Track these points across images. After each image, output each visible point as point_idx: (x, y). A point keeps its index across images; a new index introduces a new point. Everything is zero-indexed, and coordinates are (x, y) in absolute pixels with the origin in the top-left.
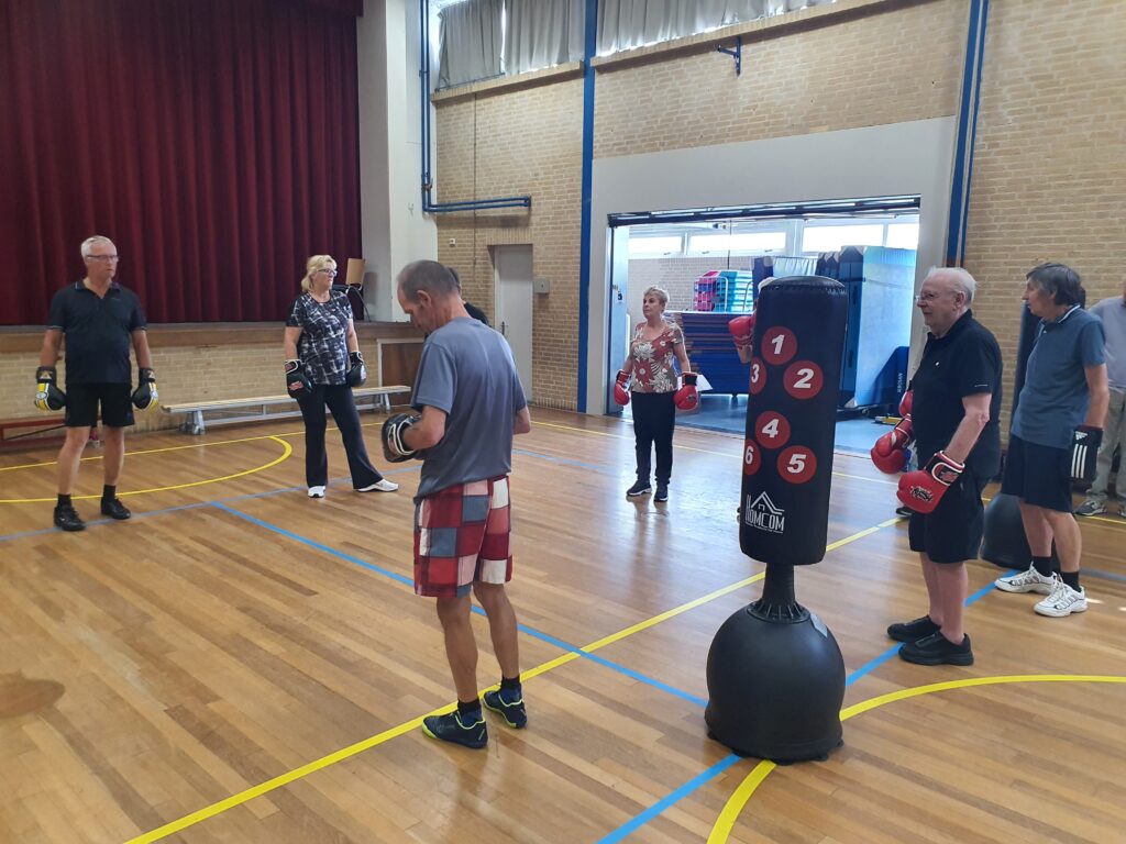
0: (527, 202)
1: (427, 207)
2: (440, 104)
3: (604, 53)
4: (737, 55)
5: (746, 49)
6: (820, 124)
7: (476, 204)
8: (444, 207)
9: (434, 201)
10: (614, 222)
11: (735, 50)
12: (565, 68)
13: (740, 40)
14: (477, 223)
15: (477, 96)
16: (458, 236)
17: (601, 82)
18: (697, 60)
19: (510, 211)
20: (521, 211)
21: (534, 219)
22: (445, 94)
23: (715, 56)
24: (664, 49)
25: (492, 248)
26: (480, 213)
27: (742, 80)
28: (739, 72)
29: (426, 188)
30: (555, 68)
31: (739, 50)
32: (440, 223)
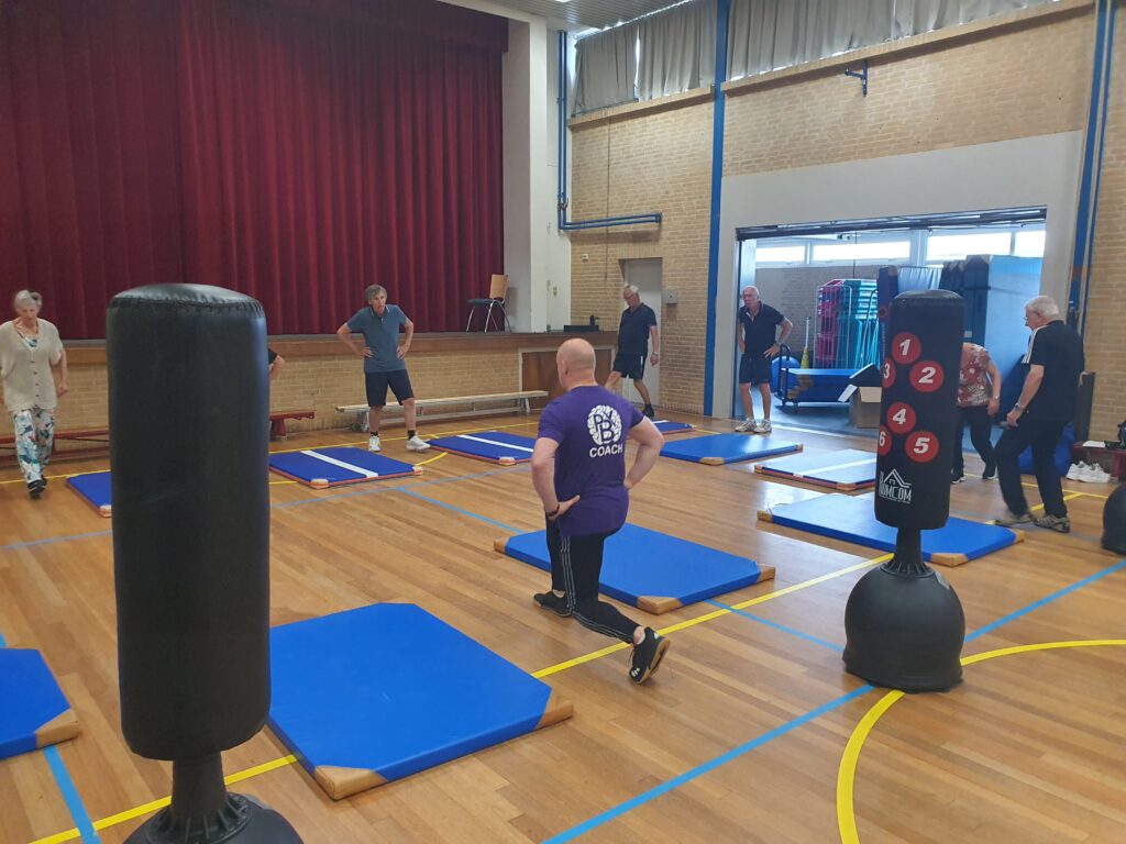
0: (658, 218)
1: (563, 225)
2: (575, 129)
3: (736, 78)
4: (864, 77)
5: (873, 72)
6: (946, 141)
7: (608, 222)
8: (577, 225)
9: (569, 220)
10: (742, 235)
11: (861, 72)
12: (696, 93)
13: (867, 63)
14: (610, 239)
15: (611, 120)
16: (588, 251)
17: (731, 105)
18: (825, 83)
19: (641, 228)
20: (653, 227)
21: (664, 234)
22: (580, 120)
23: (842, 78)
24: (793, 73)
25: (623, 262)
26: (612, 229)
27: (868, 101)
28: (865, 93)
29: (562, 207)
30: (687, 93)
31: (865, 72)
32: (574, 240)
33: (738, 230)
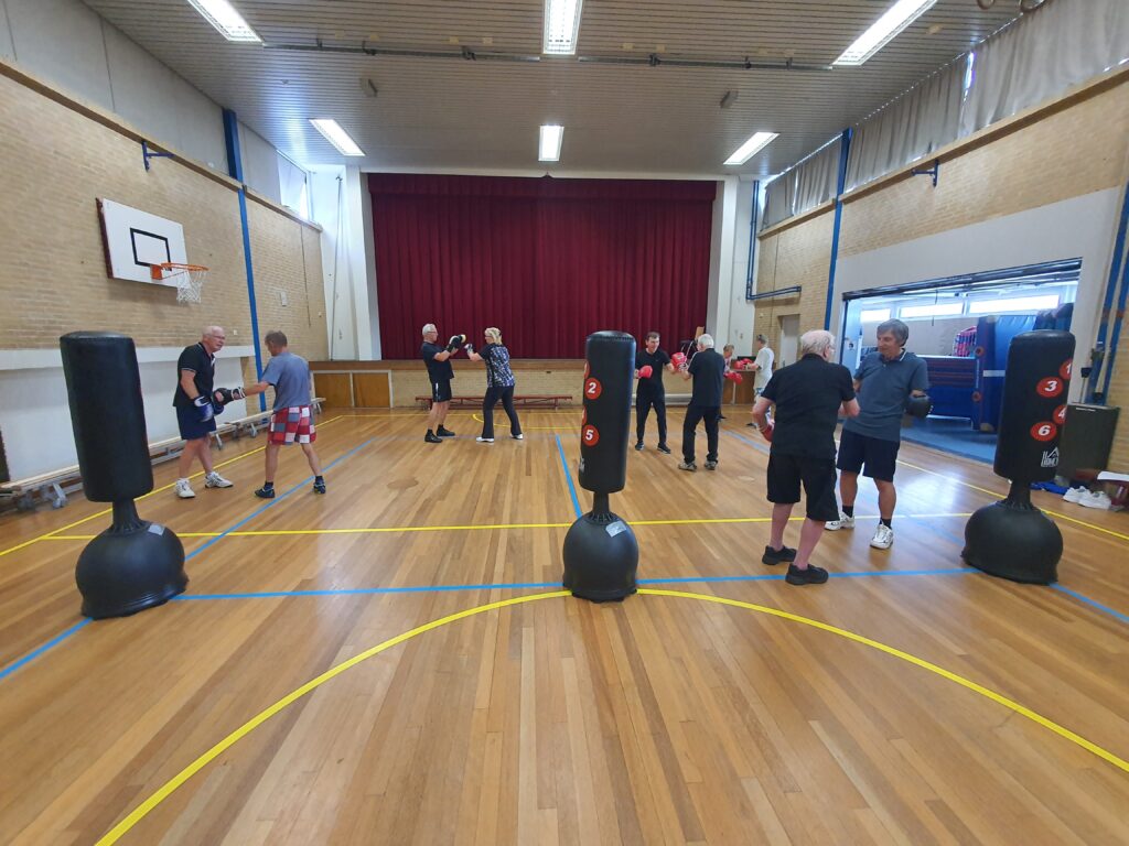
0: (799, 289)
1: (749, 297)
2: (761, 238)
3: (849, 191)
4: (936, 173)
5: (942, 168)
6: (995, 212)
7: (775, 293)
8: (759, 296)
9: (754, 293)
10: (847, 297)
11: (933, 170)
12: (825, 205)
13: (937, 162)
14: (774, 303)
15: (779, 230)
16: (764, 312)
17: (845, 209)
18: (907, 183)
19: (790, 295)
20: (795, 295)
21: (802, 299)
22: (765, 232)
23: (919, 177)
24: (875, 184)
25: (781, 318)
26: (776, 298)
27: (938, 191)
28: (935, 185)
29: (749, 287)
30: (821, 206)
31: (936, 169)
32: (757, 305)
33: (844, 294)
